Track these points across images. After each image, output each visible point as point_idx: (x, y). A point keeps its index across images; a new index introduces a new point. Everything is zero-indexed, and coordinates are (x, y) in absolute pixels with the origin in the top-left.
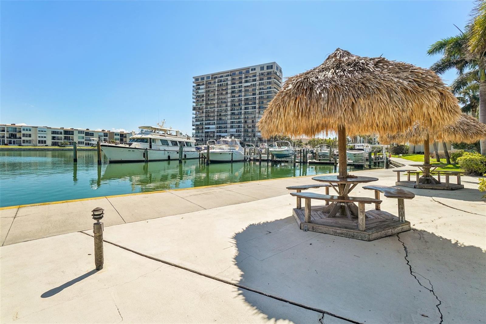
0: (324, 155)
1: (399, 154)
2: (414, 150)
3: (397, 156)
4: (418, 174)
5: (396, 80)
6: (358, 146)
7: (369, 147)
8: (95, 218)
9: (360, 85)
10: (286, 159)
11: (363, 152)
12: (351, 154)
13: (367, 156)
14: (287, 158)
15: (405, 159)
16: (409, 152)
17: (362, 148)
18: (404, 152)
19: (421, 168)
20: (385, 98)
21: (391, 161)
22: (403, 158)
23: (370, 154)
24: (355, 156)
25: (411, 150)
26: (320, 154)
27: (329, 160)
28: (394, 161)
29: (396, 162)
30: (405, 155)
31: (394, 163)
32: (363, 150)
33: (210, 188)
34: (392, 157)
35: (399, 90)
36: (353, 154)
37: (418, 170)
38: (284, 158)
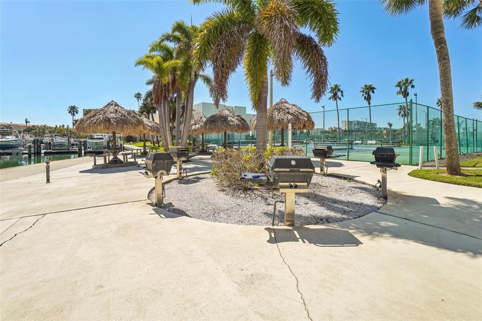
0: (61, 145)
1: (130, 142)
2: (141, 138)
3: (129, 143)
4: (141, 150)
5: (133, 120)
6: (97, 135)
7: (107, 136)
8: (46, 163)
9: (124, 121)
10: (12, 150)
11: (103, 140)
12: (93, 142)
13: (105, 144)
14: (14, 149)
15: (135, 145)
16: (137, 140)
17: (101, 137)
18: (133, 140)
19: (142, 147)
20: (131, 125)
21: (125, 148)
22: (133, 145)
23: (108, 143)
24: (96, 144)
25: (138, 139)
26: (56, 144)
27: (67, 149)
28: (127, 147)
29: (129, 148)
30: (134, 142)
31: (127, 148)
32: (102, 139)
33: (13, 169)
34: (125, 144)
35: (134, 123)
36: (95, 142)
37: (140, 148)
38: (10, 149)
